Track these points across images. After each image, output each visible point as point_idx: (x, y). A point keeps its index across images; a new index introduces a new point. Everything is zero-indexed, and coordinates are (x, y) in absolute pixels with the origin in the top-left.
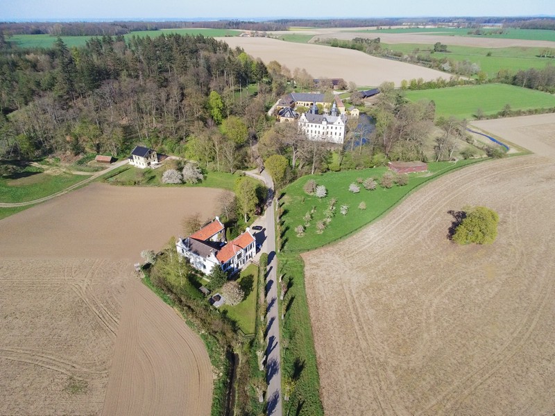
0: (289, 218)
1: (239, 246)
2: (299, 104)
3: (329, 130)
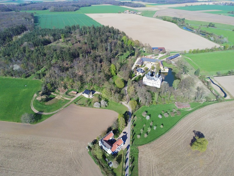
0: (136, 128)
1: (118, 145)
2: (145, 62)
3: (155, 83)
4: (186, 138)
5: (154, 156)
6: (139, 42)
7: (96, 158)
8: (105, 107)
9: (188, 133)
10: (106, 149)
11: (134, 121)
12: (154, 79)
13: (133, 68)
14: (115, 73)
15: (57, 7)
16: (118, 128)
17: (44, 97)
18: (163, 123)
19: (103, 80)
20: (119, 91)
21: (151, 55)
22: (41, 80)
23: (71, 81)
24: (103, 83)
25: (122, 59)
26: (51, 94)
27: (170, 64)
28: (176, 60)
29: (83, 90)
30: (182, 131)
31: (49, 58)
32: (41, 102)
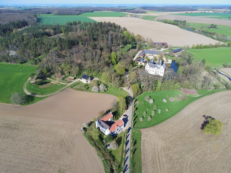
0: (138, 112)
1: (118, 126)
3: (158, 71)
4: (195, 122)
5: (159, 139)
7: (92, 139)
8: (104, 91)
9: (197, 117)
11: (136, 105)
12: (157, 67)
13: (134, 59)
16: (118, 110)
17: (39, 80)
21: (153, 49)
22: (37, 66)
25: (123, 51)
26: (46, 79)
27: (173, 57)
28: (179, 53)
30: (191, 115)
32: (35, 85)
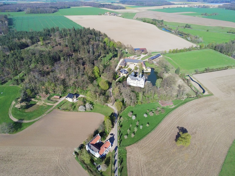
1: (106, 148)
2: (128, 63)
3: (139, 83)
4: (171, 134)
5: (142, 155)
6: (121, 43)
7: (84, 163)
8: (90, 110)
9: (173, 129)
10: (94, 152)
11: (121, 121)
12: (138, 79)
13: (116, 69)
14: (99, 75)
15: (33, 9)
16: (105, 130)
17: (24, 104)
18: (149, 122)
19: (87, 83)
20: (103, 93)
21: (134, 56)
22: (19, 86)
23: (52, 85)
24: (87, 86)
25: (105, 60)
26: (31, 101)
27: (152, 64)
28: (158, 59)
29: (66, 94)
31: (27, 62)
32: (21, 110)
